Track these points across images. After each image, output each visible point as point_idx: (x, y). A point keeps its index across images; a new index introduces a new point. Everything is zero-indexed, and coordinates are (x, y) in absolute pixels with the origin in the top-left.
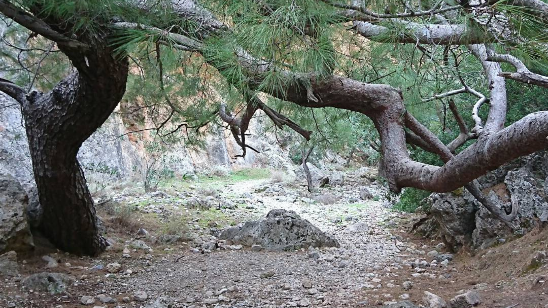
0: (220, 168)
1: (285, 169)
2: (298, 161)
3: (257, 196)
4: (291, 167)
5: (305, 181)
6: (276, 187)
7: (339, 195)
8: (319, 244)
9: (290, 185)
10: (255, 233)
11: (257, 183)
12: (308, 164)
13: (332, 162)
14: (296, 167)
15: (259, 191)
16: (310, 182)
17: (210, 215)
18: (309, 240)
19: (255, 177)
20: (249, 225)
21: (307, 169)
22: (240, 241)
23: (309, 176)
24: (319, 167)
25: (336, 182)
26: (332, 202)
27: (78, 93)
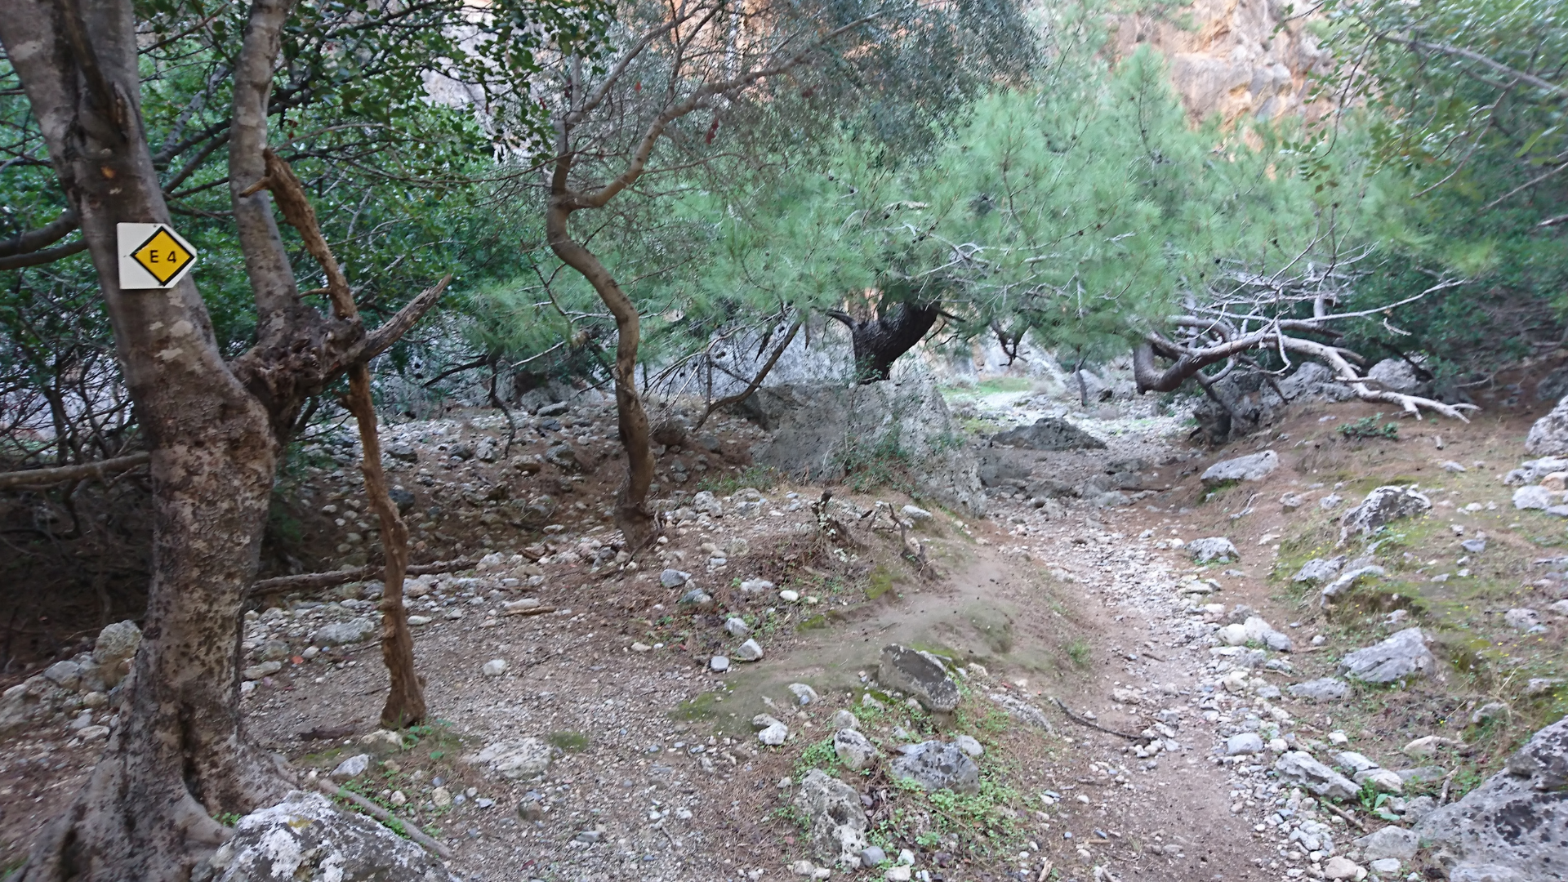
0: (964, 377)
1: (1051, 378)
2: (1068, 368)
3: (1018, 410)
4: (1060, 377)
5: (1078, 394)
6: (1041, 399)
7: (1123, 411)
8: (1088, 446)
9: (1058, 399)
10: (1026, 435)
11: (1016, 396)
12: (1083, 372)
13: (1122, 368)
14: (1067, 376)
15: (1019, 405)
16: (1085, 395)
17: (974, 423)
18: (1077, 442)
19: (1009, 389)
20: (1020, 428)
21: (1081, 379)
22: (1011, 442)
23: (1084, 388)
24: (1100, 376)
25: (1122, 396)
26: (1112, 418)
27: (902, 324)
